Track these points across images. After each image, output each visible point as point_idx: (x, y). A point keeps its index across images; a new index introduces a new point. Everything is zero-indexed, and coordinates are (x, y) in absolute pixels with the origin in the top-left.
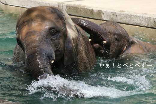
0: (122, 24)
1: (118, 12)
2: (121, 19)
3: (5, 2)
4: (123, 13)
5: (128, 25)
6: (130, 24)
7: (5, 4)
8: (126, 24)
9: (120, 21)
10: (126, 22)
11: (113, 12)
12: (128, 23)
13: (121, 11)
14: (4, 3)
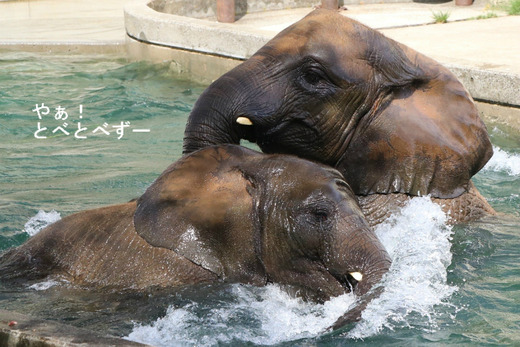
0: (488, 104)
1: (477, 69)
2: (485, 89)
3: (142, 34)
4: (491, 71)
5: (506, 108)
6: (513, 103)
7: (141, 41)
8: (499, 103)
9: (482, 95)
10: (502, 99)
11: (461, 67)
12: (505, 102)
13: (487, 66)
14: (138, 37)
